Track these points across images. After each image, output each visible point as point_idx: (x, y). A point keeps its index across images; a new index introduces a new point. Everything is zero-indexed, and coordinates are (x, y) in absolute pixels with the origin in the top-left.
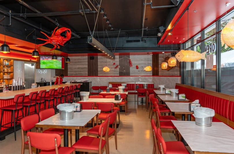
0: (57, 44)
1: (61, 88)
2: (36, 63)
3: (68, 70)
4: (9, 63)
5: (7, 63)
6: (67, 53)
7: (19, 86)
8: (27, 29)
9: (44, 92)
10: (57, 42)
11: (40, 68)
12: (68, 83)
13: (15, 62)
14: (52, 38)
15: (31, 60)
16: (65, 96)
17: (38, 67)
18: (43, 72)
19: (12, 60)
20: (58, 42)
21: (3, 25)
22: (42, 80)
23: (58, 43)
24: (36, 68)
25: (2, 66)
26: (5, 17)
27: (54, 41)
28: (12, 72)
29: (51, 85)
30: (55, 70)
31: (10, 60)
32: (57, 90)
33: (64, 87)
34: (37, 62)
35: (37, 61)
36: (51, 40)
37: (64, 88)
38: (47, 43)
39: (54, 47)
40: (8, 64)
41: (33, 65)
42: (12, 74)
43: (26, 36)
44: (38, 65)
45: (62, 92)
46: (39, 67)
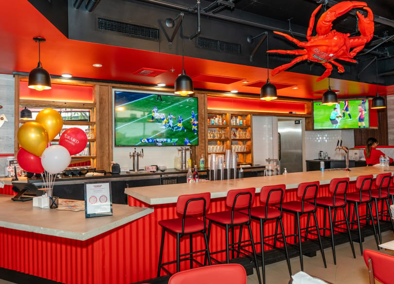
0: (330, 58)
1: (368, 179)
2: (304, 119)
3: (389, 131)
4: (243, 122)
5: (239, 122)
6: (382, 84)
7: (225, 170)
8: (251, 37)
9: (313, 186)
10: (327, 52)
11: (313, 129)
12: (383, 165)
13: (255, 118)
14: (308, 44)
15: (291, 113)
16: (378, 199)
17: (309, 126)
18: (323, 137)
19: (249, 116)
20: (331, 52)
21: (188, 36)
22: (321, 156)
23: (331, 55)
24: (306, 130)
25: (228, 128)
26: (182, 14)
27: (316, 50)
28: (249, 140)
29: (323, 170)
30: (353, 131)
31: (246, 115)
32: (355, 182)
33: (375, 177)
34: (307, 116)
35: (307, 114)
36: (310, 49)
37: (375, 179)
38: (298, 60)
39: (326, 69)
40: (241, 123)
41: (299, 123)
42: (249, 143)
43: (250, 54)
44: (309, 122)
45: (370, 188)
46: (311, 127)
